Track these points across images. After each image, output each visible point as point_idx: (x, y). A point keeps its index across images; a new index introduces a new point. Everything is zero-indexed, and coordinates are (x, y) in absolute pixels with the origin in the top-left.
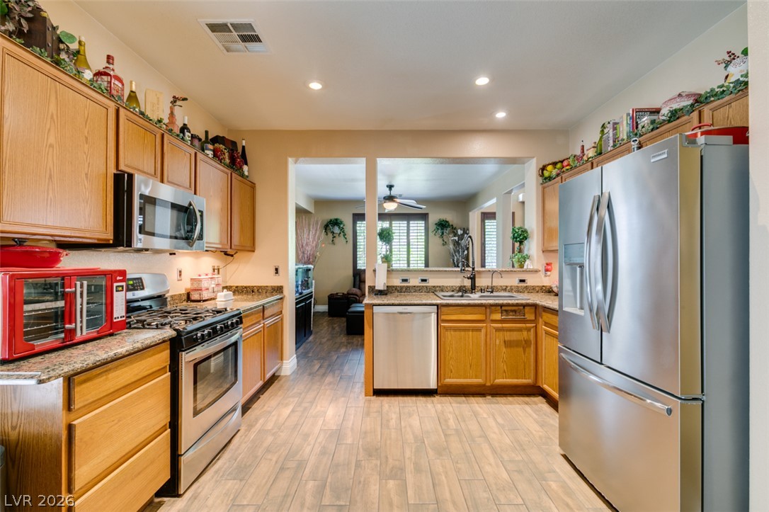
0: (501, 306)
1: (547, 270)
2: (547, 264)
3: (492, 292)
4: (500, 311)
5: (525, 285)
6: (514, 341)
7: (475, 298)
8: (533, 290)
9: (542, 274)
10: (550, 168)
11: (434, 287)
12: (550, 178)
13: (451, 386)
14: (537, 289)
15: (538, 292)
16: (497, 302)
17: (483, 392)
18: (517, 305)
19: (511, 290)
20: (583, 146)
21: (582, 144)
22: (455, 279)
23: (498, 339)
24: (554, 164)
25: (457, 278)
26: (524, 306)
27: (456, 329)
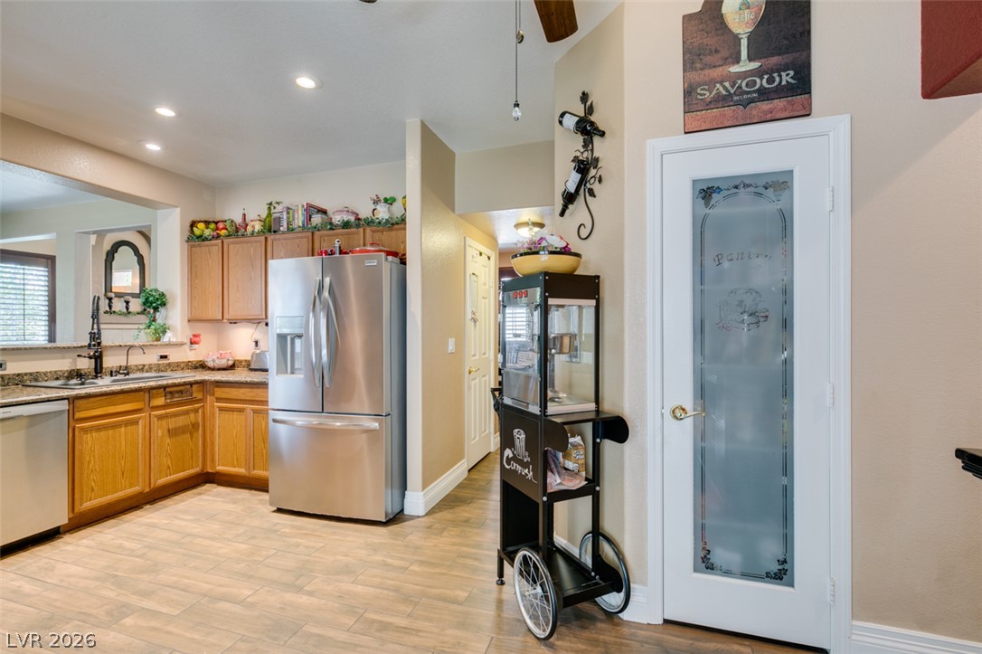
0: (165, 387)
1: (192, 343)
2: (194, 336)
3: (128, 374)
4: (163, 394)
5: (168, 362)
6: (179, 427)
7: (104, 384)
8: (177, 366)
9: (187, 347)
10: (201, 226)
11: (19, 375)
12: (200, 237)
13: (92, 510)
14: (182, 365)
15: (183, 369)
16: (160, 383)
17: (135, 505)
18: (185, 384)
19: (150, 369)
20: (244, 215)
21: (243, 212)
22: (61, 361)
23: (159, 430)
24: (207, 223)
25: (63, 358)
26: (191, 384)
27: (98, 429)
